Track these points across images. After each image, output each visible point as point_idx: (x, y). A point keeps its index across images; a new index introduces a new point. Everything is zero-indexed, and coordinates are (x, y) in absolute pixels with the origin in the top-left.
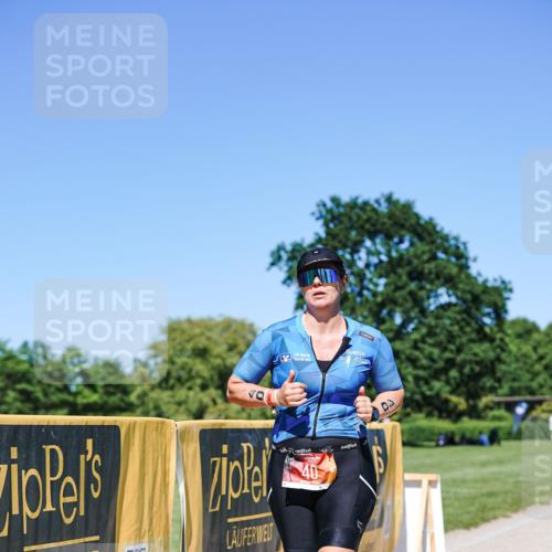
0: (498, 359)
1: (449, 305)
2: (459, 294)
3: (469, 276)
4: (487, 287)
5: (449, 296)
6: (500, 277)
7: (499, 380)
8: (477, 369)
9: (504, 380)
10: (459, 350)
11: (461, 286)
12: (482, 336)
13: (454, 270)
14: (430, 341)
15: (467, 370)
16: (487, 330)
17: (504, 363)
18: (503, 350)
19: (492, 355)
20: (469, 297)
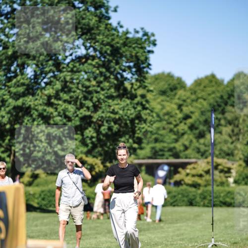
0: (139, 117)
1: (87, 57)
2: (97, 46)
3: (108, 27)
4: (127, 38)
5: (87, 49)
6: (142, 29)
7: (139, 141)
8: (116, 128)
9: (145, 141)
10: (96, 108)
11: (100, 38)
12: (122, 92)
13: (93, 21)
14: (65, 96)
15: (104, 129)
16: (127, 85)
17: (145, 121)
18: (144, 108)
19: (132, 113)
20: (108, 49)
